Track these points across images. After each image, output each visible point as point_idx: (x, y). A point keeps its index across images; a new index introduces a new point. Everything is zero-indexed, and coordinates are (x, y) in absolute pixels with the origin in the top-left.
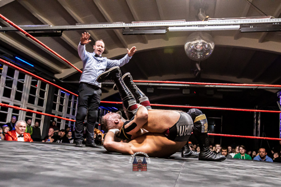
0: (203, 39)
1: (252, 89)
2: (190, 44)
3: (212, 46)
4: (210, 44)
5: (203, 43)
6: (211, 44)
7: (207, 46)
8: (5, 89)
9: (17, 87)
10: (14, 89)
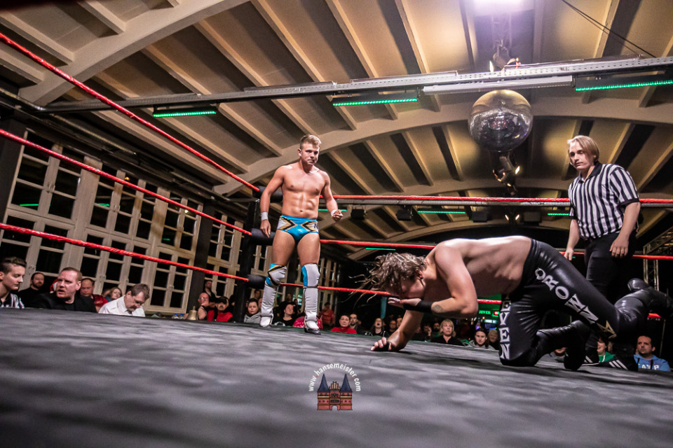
3: (527, 120)
5: (506, 115)
6: (525, 116)
7: (515, 120)
8: (119, 215)
9: (142, 212)
10: (136, 215)
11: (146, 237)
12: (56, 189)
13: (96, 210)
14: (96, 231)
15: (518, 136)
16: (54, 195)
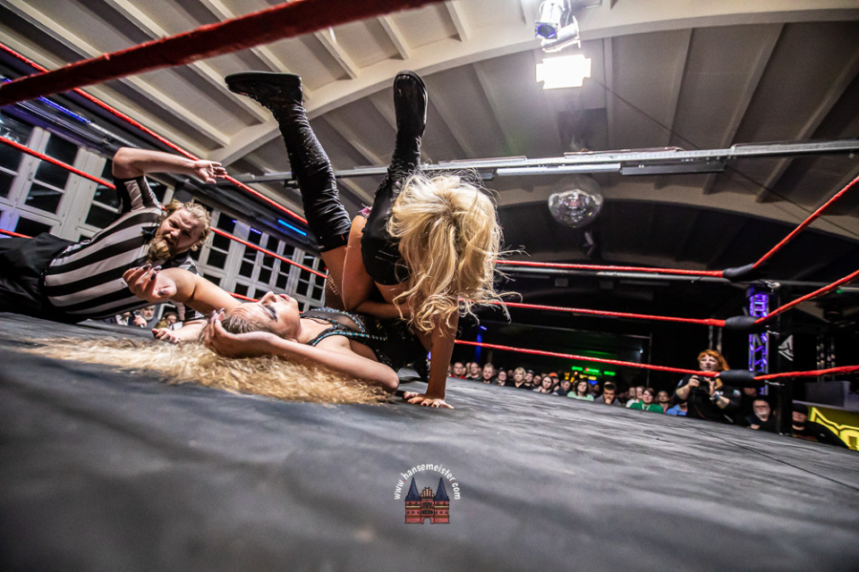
0: (580, 189)
1: (689, 281)
2: (558, 197)
3: (598, 202)
4: (593, 197)
5: (580, 196)
6: (596, 197)
7: (587, 201)
8: (263, 270)
9: (281, 267)
10: (276, 269)
11: (284, 287)
12: (214, 245)
13: (244, 262)
14: (244, 281)
15: (590, 214)
16: (212, 251)
